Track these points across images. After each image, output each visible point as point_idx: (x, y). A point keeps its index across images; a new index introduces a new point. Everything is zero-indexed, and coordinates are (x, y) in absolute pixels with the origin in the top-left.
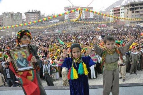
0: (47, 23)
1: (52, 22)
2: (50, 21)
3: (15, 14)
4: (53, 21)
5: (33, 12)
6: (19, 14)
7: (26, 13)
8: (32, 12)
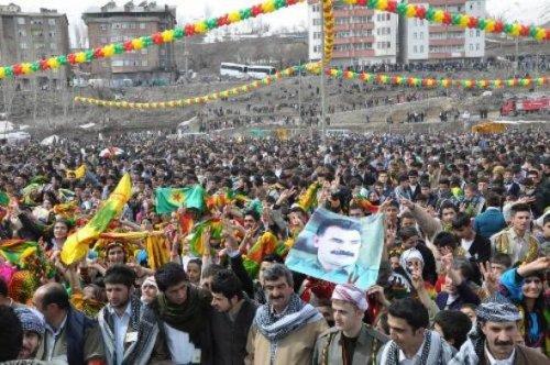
0: (205, 80)
1: (236, 73)
2: (224, 72)
3: (28, 17)
4: (240, 69)
5: (135, 10)
6: (52, 22)
7: (89, 17)
8: (128, 14)
